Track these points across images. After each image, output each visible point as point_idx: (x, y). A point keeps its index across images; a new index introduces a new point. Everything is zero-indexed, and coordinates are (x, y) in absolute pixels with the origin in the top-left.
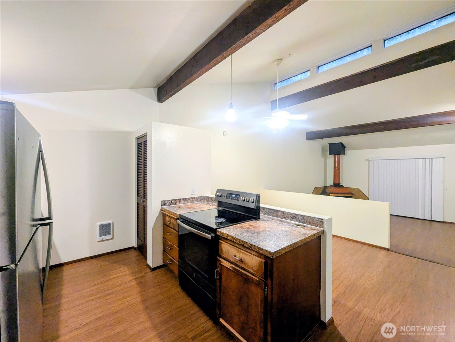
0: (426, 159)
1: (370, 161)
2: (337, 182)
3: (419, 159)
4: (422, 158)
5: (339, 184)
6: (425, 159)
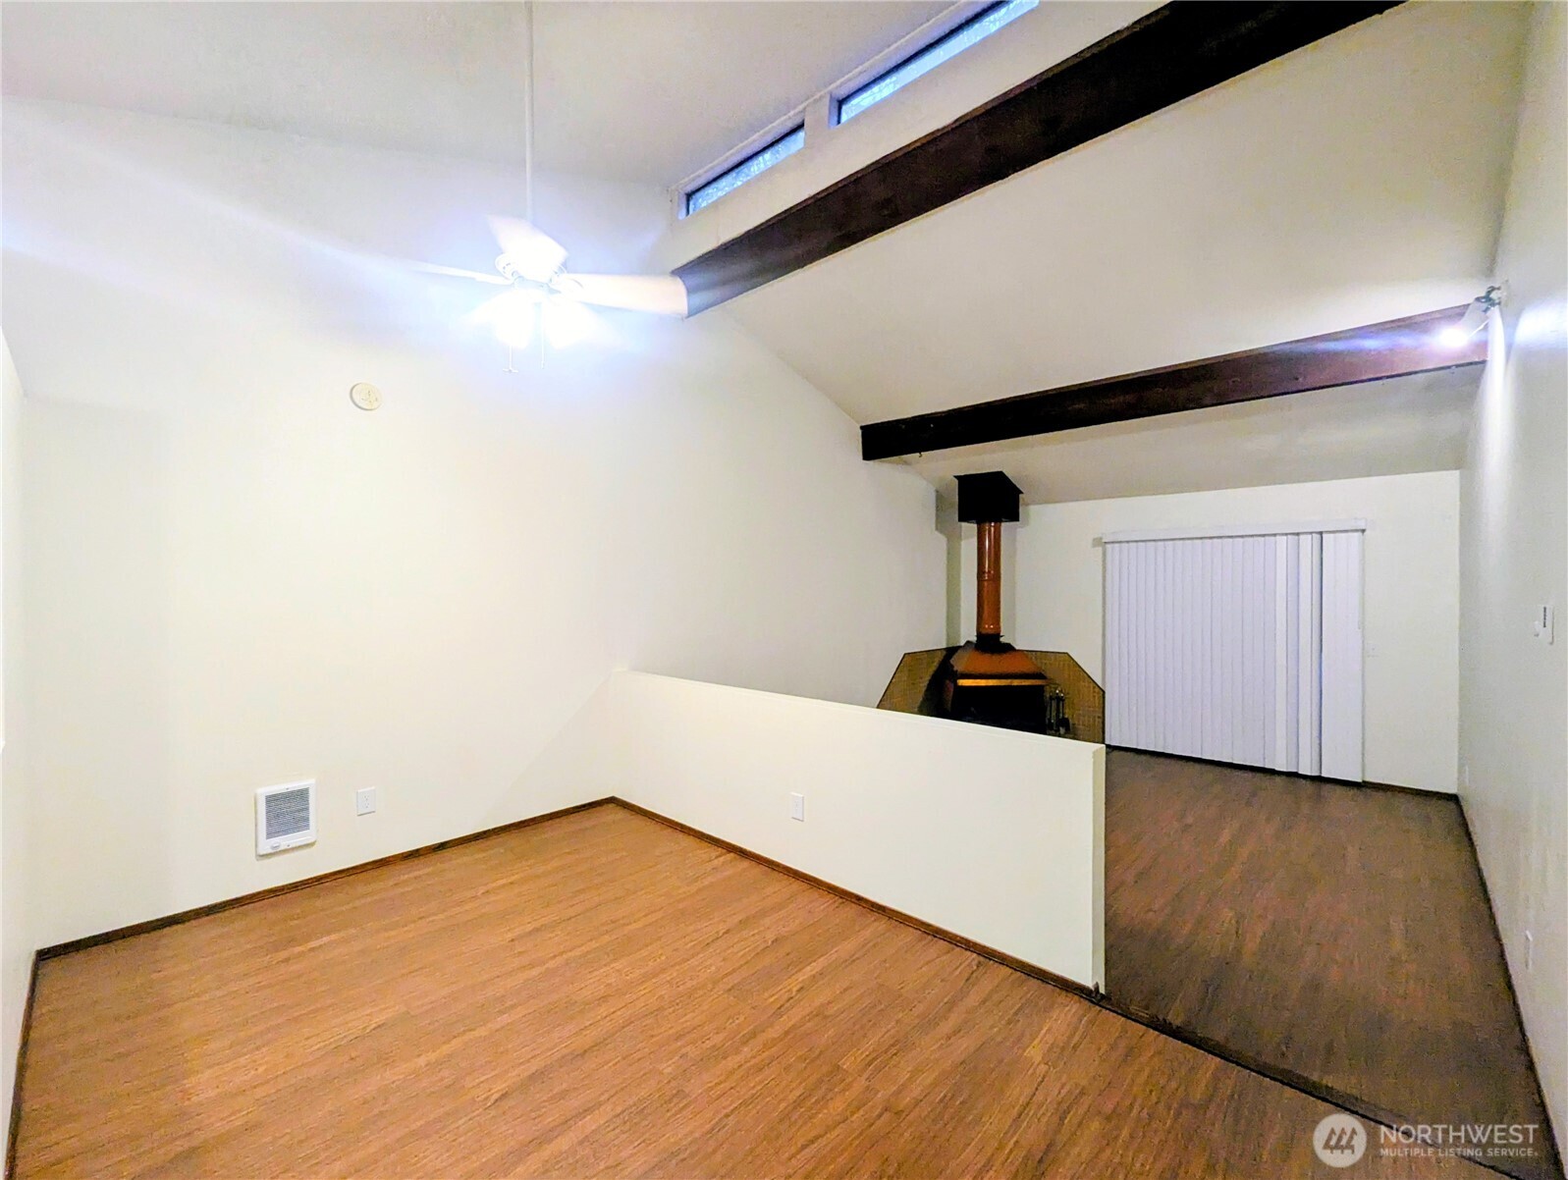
0: (1301, 537)
1: (1108, 546)
2: (989, 628)
3: (1275, 535)
4: (1286, 534)
5: (997, 637)
6: (1296, 538)
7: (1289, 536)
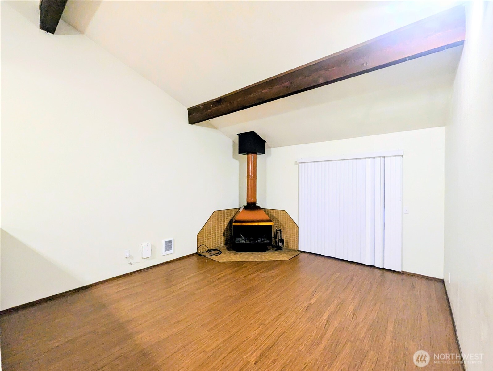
0: (376, 159)
1: (300, 164)
2: (251, 200)
3: (365, 158)
4: (370, 158)
5: (254, 204)
6: (374, 159)
7: (371, 159)
